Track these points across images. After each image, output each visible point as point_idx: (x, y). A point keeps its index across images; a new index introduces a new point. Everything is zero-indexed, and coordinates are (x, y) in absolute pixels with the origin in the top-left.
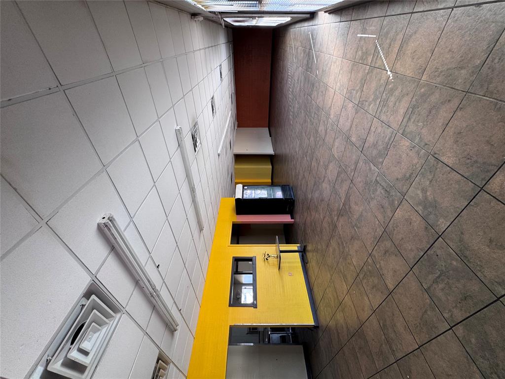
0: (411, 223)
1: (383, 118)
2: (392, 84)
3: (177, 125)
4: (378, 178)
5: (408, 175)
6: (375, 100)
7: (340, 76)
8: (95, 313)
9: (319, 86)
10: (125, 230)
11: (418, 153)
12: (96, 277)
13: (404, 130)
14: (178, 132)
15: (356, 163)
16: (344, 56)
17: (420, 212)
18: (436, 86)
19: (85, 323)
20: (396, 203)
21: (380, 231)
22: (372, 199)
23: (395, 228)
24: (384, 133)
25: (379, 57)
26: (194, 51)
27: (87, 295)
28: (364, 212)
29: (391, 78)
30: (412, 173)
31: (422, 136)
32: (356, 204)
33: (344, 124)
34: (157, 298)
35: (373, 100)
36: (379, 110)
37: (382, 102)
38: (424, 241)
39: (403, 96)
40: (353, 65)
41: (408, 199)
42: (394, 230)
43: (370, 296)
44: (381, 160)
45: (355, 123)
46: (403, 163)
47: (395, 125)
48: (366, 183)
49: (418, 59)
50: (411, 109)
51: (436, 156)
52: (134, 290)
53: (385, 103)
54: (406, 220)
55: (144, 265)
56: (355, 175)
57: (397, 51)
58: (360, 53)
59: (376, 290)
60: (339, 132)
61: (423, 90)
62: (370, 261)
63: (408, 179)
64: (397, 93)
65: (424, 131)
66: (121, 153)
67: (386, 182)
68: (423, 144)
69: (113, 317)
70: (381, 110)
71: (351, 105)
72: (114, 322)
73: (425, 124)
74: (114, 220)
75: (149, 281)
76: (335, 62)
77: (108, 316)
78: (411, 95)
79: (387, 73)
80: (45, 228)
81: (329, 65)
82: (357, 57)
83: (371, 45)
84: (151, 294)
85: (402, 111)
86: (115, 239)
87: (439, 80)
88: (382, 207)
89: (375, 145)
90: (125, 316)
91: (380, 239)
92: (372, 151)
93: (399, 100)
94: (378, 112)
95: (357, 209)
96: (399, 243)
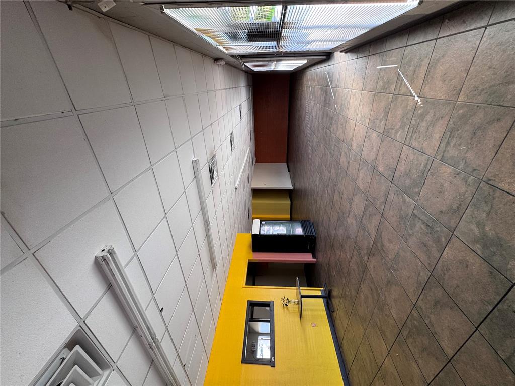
0: (467, 266)
1: (415, 144)
2: (422, 109)
3: (194, 157)
4: (415, 211)
5: (455, 207)
6: (402, 127)
7: (361, 108)
8: (76, 370)
9: (339, 119)
10: (127, 265)
11: (465, 180)
12: (84, 322)
13: (443, 156)
14: (195, 164)
15: (387, 195)
16: (364, 89)
17: (479, 252)
18: (478, 106)
19: (62, 382)
20: (443, 240)
21: (424, 276)
22: (410, 235)
23: (446, 272)
24: (417, 161)
25: (403, 84)
26: (215, 91)
27: (70, 345)
28: (401, 251)
29: (420, 103)
30: (460, 205)
31: (468, 161)
32: (390, 241)
33: (369, 154)
34: (156, 350)
35: (400, 127)
36: (409, 136)
37: (412, 129)
38: (491, 290)
39: (437, 120)
40: (374, 96)
41: (458, 235)
42: (444, 274)
43: (420, 361)
44: (417, 190)
45: (381, 153)
46: (446, 193)
47: (430, 151)
48: (401, 217)
49: (451, 80)
50: (449, 133)
51: (490, 183)
52: (129, 340)
53: (415, 129)
54: (460, 262)
55: (144, 309)
56: (386, 209)
57: (423, 77)
58: (381, 83)
59: (428, 355)
60: (363, 162)
61: (461, 111)
62: (415, 313)
63: (457, 210)
64: (429, 118)
65: (470, 156)
66: (132, 180)
67: (426, 215)
68: (471, 170)
69: (99, 375)
70: (412, 136)
71: (375, 134)
72: (99, 381)
73: (469, 147)
74: (115, 253)
75: (149, 329)
76: (354, 95)
77: (91, 373)
78: (447, 117)
79: (414, 99)
81: (348, 99)
82: (378, 87)
83: (393, 75)
84: (149, 345)
85: (437, 136)
86: (113, 275)
87: (480, 99)
88: (425, 246)
89: (408, 174)
90: (114, 374)
91: (425, 287)
92: (405, 181)
93: (432, 124)
94: (408, 139)
95: (392, 247)
96: (454, 292)
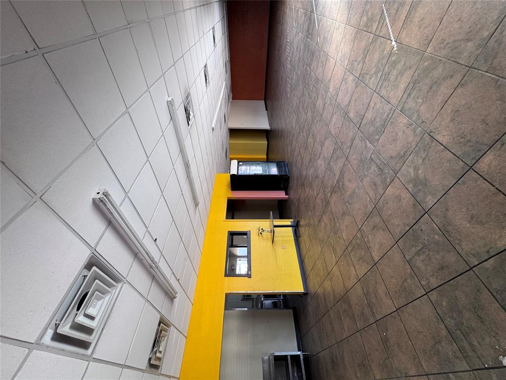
0: (400, 200)
1: (384, 93)
2: (396, 56)
3: (169, 97)
4: (373, 156)
5: (402, 153)
6: (376, 73)
7: (342, 45)
8: (97, 283)
9: (320, 55)
10: (121, 205)
11: (414, 131)
12: (95, 250)
13: (403, 107)
14: (170, 104)
15: (353, 140)
16: (348, 23)
17: (410, 190)
18: (440, 60)
19: (89, 292)
20: (388, 180)
21: (370, 208)
22: (366, 176)
23: (385, 205)
24: (383, 109)
25: (385, 23)
26: (184, 11)
27: (88, 266)
28: (356, 189)
29: (395, 49)
30: (406, 152)
31: (420, 114)
32: (350, 181)
33: (343, 99)
34: (156, 269)
35: (374, 73)
36: (380, 84)
37: (384, 76)
38: (411, 217)
39: (405, 70)
40: (356, 33)
41: (400, 177)
42: (384, 206)
43: (357, 267)
44: (377, 137)
45: (354, 98)
46: (398, 141)
47: (394, 101)
48: (361, 161)
49: (426, 28)
50: (412, 85)
51: (431, 134)
52: (133, 263)
53: (386, 77)
54: (396, 197)
55: (142, 239)
56: (350, 153)
57: (404, 18)
58: (365, 18)
59: (363, 261)
60: (338, 107)
61: (426, 64)
62: (359, 235)
63: (402, 157)
64: (399, 66)
65: (423, 108)
66: (111, 125)
67: (380, 160)
68: (421, 122)
69: (115, 286)
70: (382, 84)
71: (351, 78)
72: (116, 291)
73: (424, 100)
74: (109, 195)
75: (147, 254)
76: (338, 29)
77: (110, 285)
78: (414, 68)
79: (391, 43)
80: (39, 202)
81: (331, 32)
82: (361, 23)
83: (377, 10)
84: (150, 265)
85: (402, 86)
86: (112, 213)
87: (444, 52)
88: (375, 185)
89: (372, 122)
90: (126, 286)
91: (369, 216)
92: (369, 128)
93: (401, 73)
94: (379, 87)
95: (350, 186)
96: (387, 219)
